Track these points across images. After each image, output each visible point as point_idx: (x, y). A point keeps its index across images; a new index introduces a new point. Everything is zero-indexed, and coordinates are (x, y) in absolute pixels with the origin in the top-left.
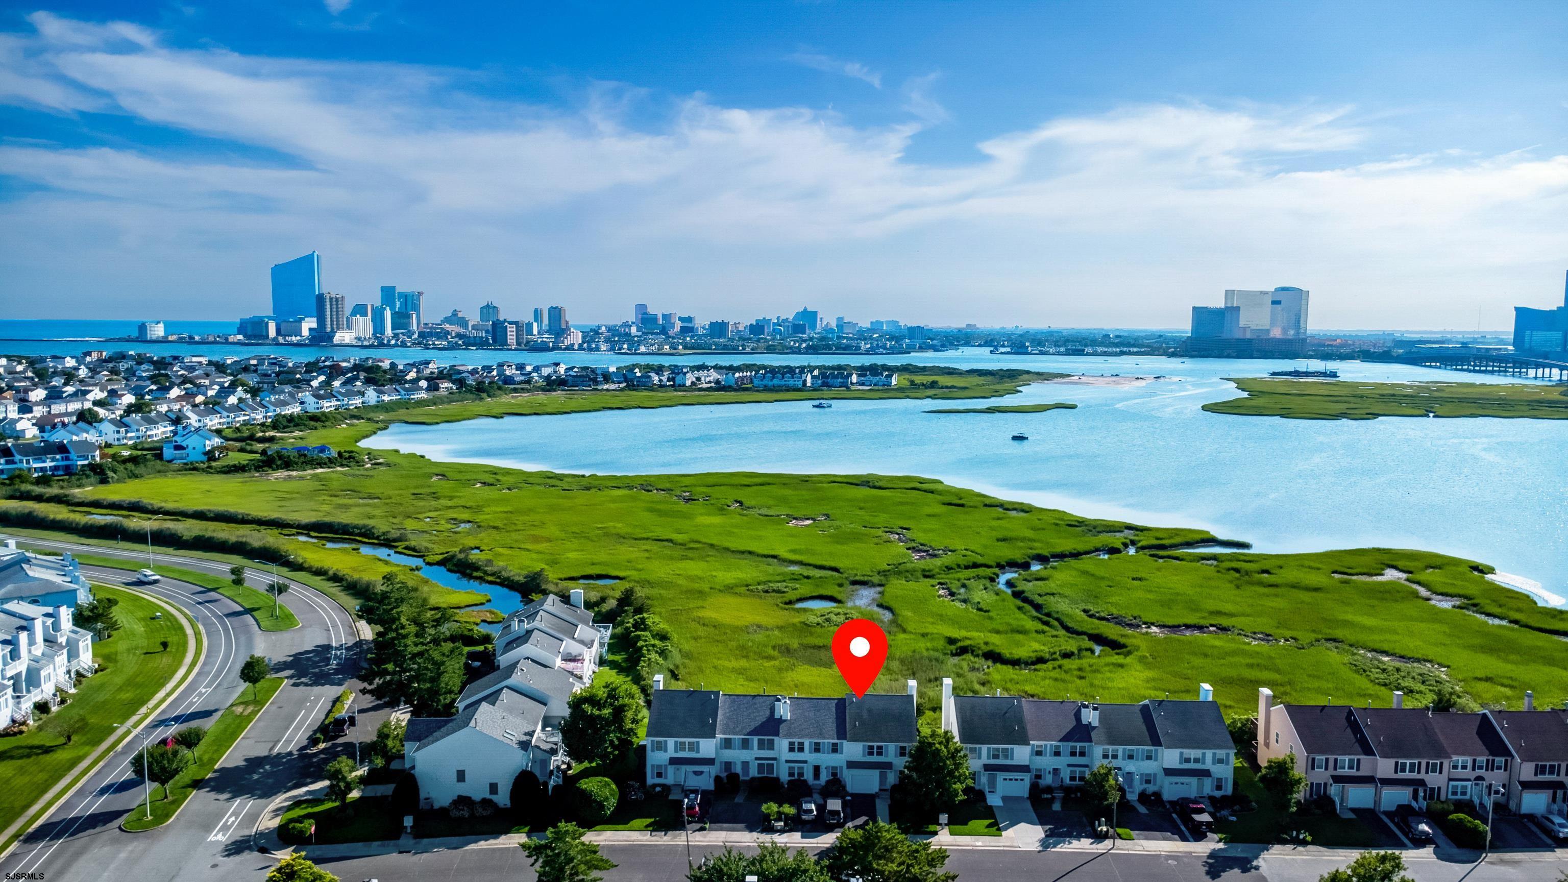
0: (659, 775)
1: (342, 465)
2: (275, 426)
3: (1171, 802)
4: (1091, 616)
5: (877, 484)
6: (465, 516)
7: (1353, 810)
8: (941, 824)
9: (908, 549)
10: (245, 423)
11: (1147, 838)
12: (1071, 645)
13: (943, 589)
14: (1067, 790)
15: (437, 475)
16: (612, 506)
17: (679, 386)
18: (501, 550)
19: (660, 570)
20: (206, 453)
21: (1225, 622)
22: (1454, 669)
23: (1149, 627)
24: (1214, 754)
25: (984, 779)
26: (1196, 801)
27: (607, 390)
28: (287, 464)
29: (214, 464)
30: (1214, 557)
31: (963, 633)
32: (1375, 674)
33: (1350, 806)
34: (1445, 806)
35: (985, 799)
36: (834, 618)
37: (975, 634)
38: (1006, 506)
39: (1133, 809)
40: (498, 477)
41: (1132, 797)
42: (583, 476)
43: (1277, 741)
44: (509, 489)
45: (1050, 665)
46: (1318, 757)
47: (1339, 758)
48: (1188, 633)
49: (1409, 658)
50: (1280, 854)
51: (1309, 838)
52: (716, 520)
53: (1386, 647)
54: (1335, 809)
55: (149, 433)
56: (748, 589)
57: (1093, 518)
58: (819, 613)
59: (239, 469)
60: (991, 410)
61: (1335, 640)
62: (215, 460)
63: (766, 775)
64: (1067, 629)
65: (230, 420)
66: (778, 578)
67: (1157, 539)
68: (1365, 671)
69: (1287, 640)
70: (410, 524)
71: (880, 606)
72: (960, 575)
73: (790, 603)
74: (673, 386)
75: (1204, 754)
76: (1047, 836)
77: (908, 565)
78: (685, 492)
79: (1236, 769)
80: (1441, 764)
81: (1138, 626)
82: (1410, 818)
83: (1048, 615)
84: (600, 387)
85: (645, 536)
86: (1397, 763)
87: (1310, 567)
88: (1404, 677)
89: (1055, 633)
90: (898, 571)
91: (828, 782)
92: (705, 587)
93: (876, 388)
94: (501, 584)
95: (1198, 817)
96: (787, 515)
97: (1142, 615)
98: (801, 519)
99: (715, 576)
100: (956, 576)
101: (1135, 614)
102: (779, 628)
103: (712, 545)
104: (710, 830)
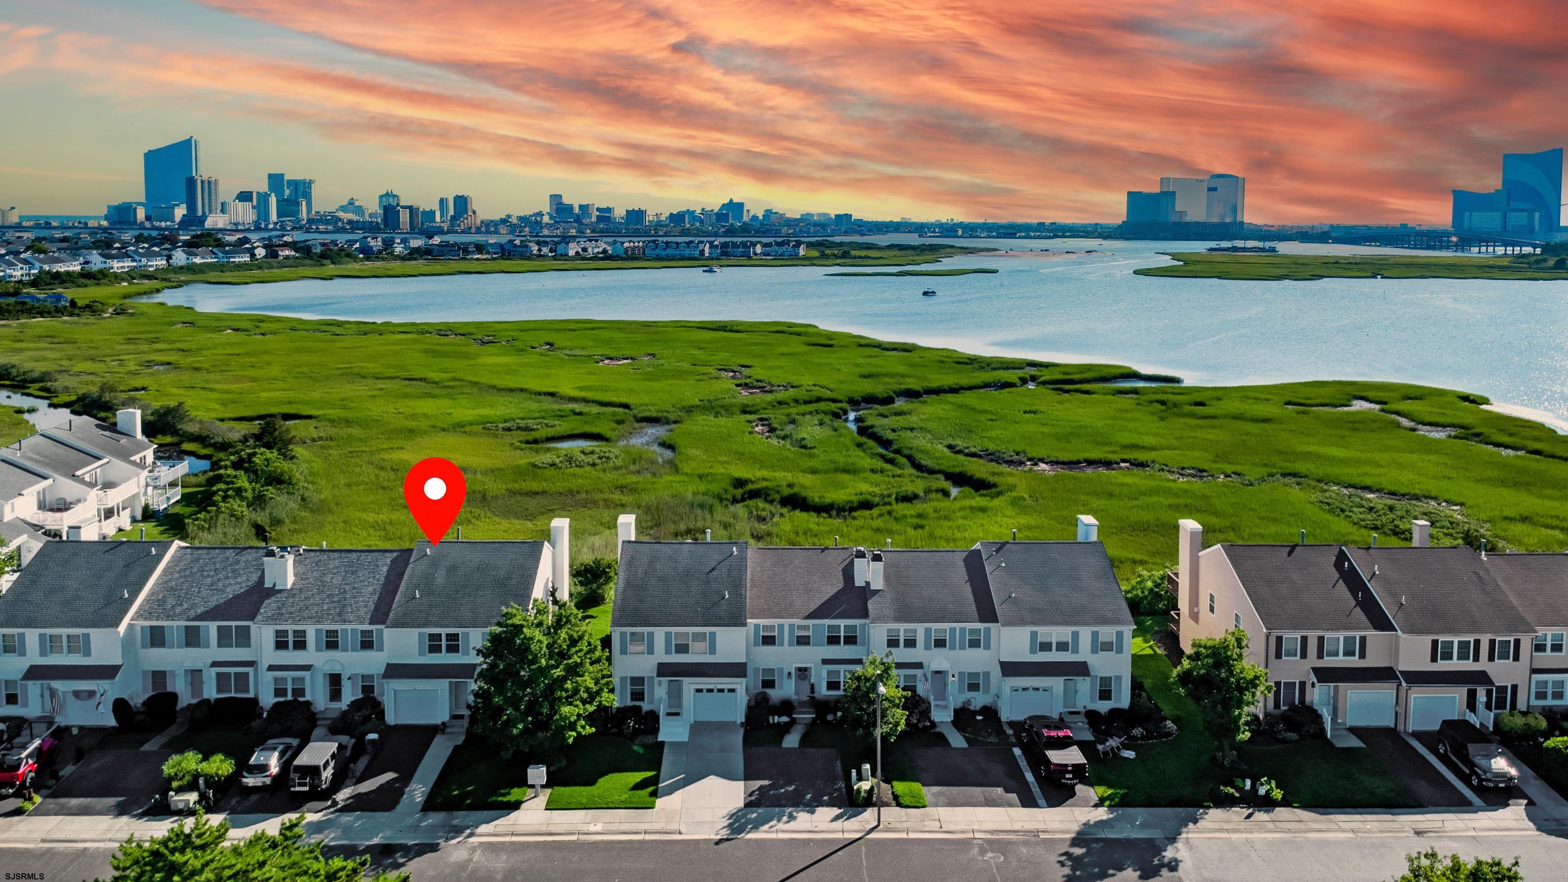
0: (12, 699)
1: (71, 315)
2: (33, 283)
3: (1011, 724)
4: (957, 452)
5: (736, 328)
6: (171, 358)
7: (1355, 731)
8: (533, 786)
9: (737, 385)
11: (952, 803)
12: (913, 483)
13: (763, 425)
14: (821, 707)
15: (185, 323)
16: (381, 348)
17: (561, 255)
19: (379, 409)
21: (1141, 456)
22: (1471, 507)
23: (1036, 464)
24: (1095, 635)
25: (659, 691)
26: (1061, 724)
27: (478, 259)
30: (1135, 391)
31: (759, 474)
32: (1358, 514)
33: (1349, 724)
34: (1530, 720)
35: (656, 731)
36: (581, 457)
37: (779, 474)
38: (885, 346)
39: (941, 739)
41: (942, 716)
42: (373, 323)
43: (1212, 609)
44: (262, 334)
45: (875, 512)
46: (1287, 635)
47: (1329, 634)
48: (1089, 471)
49: (1404, 495)
50: (1221, 830)
51: (1278, 794)
52: (504, 360)
53: (1368, 481)
54: (1323, 730)
56: (488, 428)
57: (988, 355)
58: (565, 453)
60: (902, 273)
61: (1295, 475)
63: (233, 695)
64: (919, 467)
66: (537, 415)
67: (1064, 373)
68: (1342, 510)
69: (1229, 476)
71: (663, 444)
72: (793, 411)
73: (535, 441)
74: (552, 255)
75: (1075, 635)
76: (747, 805)
77: (725, 401)
78: (488, 336)
79: (1137, 660)
80: (1517, 642)
81: (1022, 463)
82: (1472, 748)
83: (898, 452)
84: (468, 257)
85: (394, 375)
86: (1435, 643)
87: (1256, 398)
88: (1402, 517)
89: (899, 472)
90: (713, 407)
91: (354, 702)
92: (424, 424)
93: (782, 256)
95: (1056, 756)
96: (602, 355)
97: (1028, 449)
98: (618, 359)
99: (450, 414)
100: (787, 411)
101: (1019, 449)
102: (492, 472)
103: (477, 383)
104: (37, 812)
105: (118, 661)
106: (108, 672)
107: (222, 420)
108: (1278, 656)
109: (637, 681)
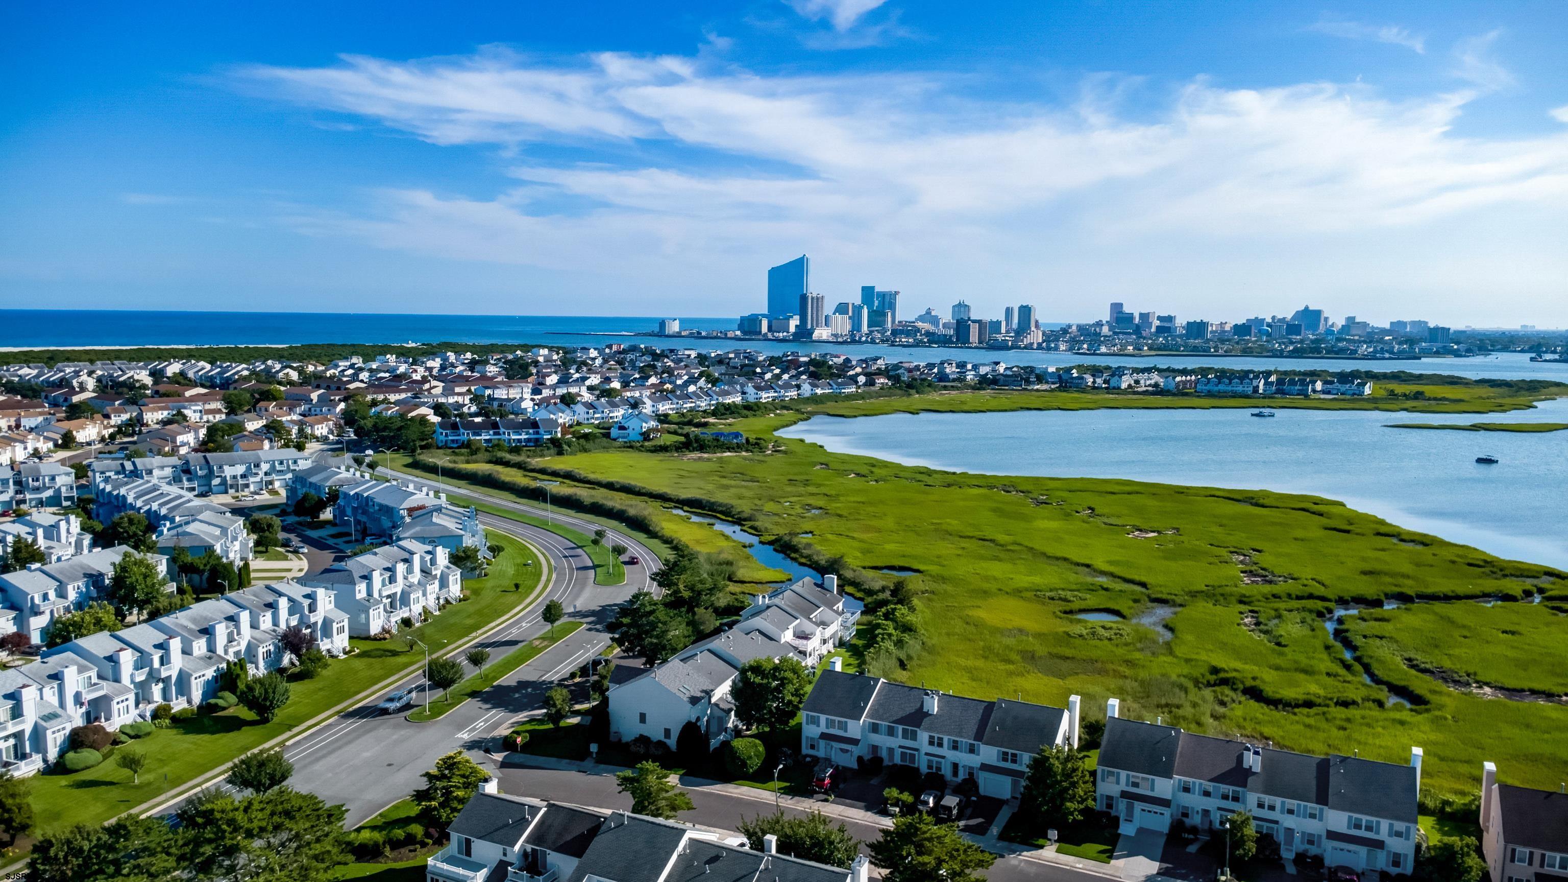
0: (813, 747)
1: (747, 451)
2: (714, 414)
3: (1328, 869)
4: (1413, 667)
5: (1261, 501)
6: (821, 503)
8: (1050, 840)
9: (1243, 572)
10: (691, 410)
13: (1252, 617)
14: (1214, 833)
15: (822, 464)
16: (961, 503)
17: (1114, 388)
18: (830, 536)
19: (963, 568)
20: (643, 434)
23: (1480, 687)
24: (1391, 826)
25: (1120, 806)
27: (1037, 390)
28: (702, 447)
29: (646, 444)
31: (1235, 665)
35: (1118, 827)
36: (1102, 632)
37: (1247, 667)
38: (1404, 537)
39: (1283, 867)
40: (874, 469)
41: (1287, 856)
42: (954, 473)
43: (1492, 826)
44: (876, 481)
45: (1314, 710)
47: (1548, 854)
48: (1527, 700)
52: (1054, 525)
55: (611, 415)
56: (1037, 595)
57: (1507, 558)
58: (1090, 625)
59: (663, 449)
60: (1475, 428)
62: (649, 440)
63: (907, 764)
64: (1372, 676)
65: (679, 406)
66: (1074, 587)
70: (770, 507)
72: (1281, 605)
73: (1071, 612)
74: (1106, 388)
75: (1378, 824)
76: (1158, 874)
77: (1228, 589)
78: (1042, 495)
81: (1468, 684)
83: (1358, 658)
84: (1029, 388)
85: (971, 534)
89: (1350, 678)
90: (1215, 595)
91: (964, 780)
92: (993, 586)
93: (1342, 397)
94: (810, 566)
96: (1133, 526)
97: (1479, 672)
98: (1146, 531)
99: (1012, 579)
100: (1276, 605)
101: (1471, 671)
102: (1038, 635)
103: (1032, 549)
104: (833, 802)
105: (859, 738)
106: (855, 742)
107: (864, 568)
109: (1109, 798)
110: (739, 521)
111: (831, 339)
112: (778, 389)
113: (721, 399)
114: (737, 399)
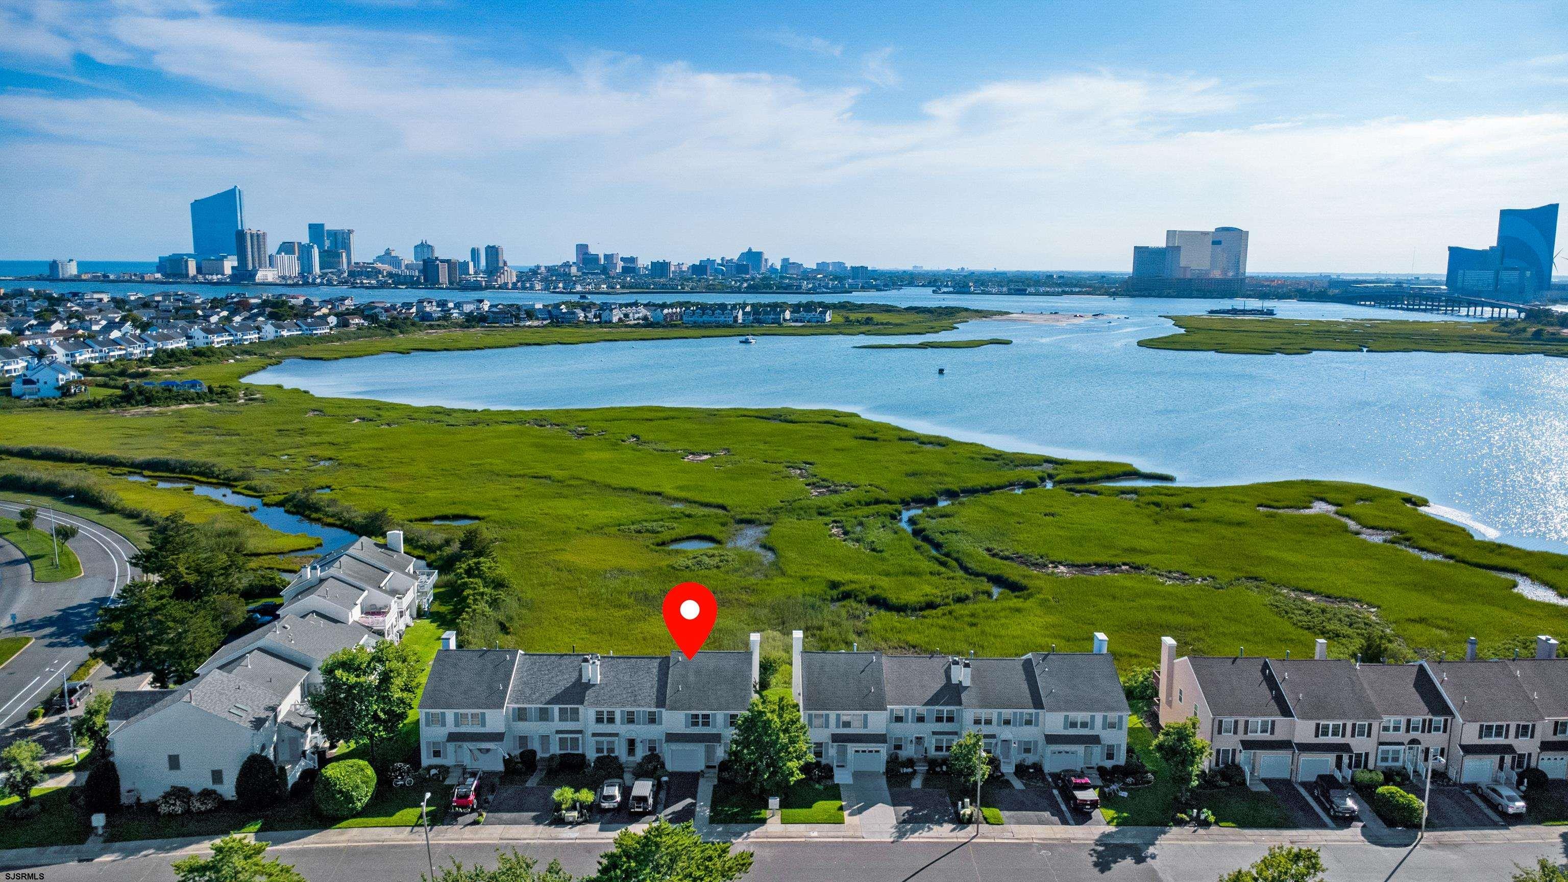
0: (437, 754)
1: (212, 401)
2: (153, 362)
3: (1053, 775)
4: (994, 555)
5: (789, 418)
6: (329, 453)
7: (1265, 781)
8: (772, 810)
9: (807, 485)
10: (121, 358)
11: (1019, 822)
12: (966, 588)
13: (837, 527)
14: (932, 763)
15: (314, 410)
16: (496, 441)
17: (606, 322)
18: (354, 489)
19: (526, 509)
20: (59, 388)
21: (1139, 560)
22: (1385, 610)
23: (1056, 567)
24: (1105, 718)
25: (832, 751)
26: (1081, 775)
27: (529, 327)
28: (149, 400)
29: (67, 400)
30: (1134, 491)
31: (849, 576)
32: (1298, 616)
33: (1262, 776)
34: (1373, 775)
35: (831, 777)
36: (706, 560)
37: (862, 577)
38: (923, 439)
39: (1007, 783)
40: (380, 413)
41: (1008, 769)
42: (475, 411)
43: (1180, 699)
44: (388, 425)
45: (939, 611)
46: (1225, 720)
47: (1251, 719)
48: (1097, 573)
49: (1336, 598)
50: (1177, 839)
51: (1212, 819)
52: (606, 455)
53: (1311, 585)
54: (1244, 780)
55: (6, 368)
56: (621, 529)
57: (1011, 451)
58: (691, 556)
59: (94, 405)
60: (923, 346)
61: (1256, 579)
62: (71, 395)
63: (569, 751)
64: (966, 570)
65: (103, 354)
66: (655, 517)
67: (1077, 472)
68: (1287, 613)
69: (1205, 579)
70: (261, 462)
71: (764, 546)
72: (859, 513)
73: (663, 544)
74: (598, 322)
75: (1093, 717)
76: (902, 821)
77: (803, 502)
78: (580, 426)
79: (1132, 731)
80: (1370, 725)
81: (1045, 566)
82: (1331, 792)
83: (947, 555)
84: (522, 324)
85: (522, 472)
86: (1318, 725)
87: (1235, 501)
88: (1330, 619)
89: (952, 574)
90: (792, 508)
91: (644, 758)
92: (571, 526)
93: (809, 324)
94: (341, 527)
95: (1080, 795)
96: (684, 450)
97: (1050, 553)
98: (699, 454)
99: (587, 515)
100: (854, 513)
101: (1043, 552)
102: (643, 573)
103: (594, 482)
104: (487, 823)
105: (502, 730)
106: (497, 737)
107: (411, 521)
108: (1220, 732)
109: (819, 745)
110: (227, 482)
111: (278, 282)
112: (233, 332)
113: (160, 345)
114: (183, 344)
